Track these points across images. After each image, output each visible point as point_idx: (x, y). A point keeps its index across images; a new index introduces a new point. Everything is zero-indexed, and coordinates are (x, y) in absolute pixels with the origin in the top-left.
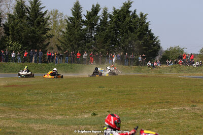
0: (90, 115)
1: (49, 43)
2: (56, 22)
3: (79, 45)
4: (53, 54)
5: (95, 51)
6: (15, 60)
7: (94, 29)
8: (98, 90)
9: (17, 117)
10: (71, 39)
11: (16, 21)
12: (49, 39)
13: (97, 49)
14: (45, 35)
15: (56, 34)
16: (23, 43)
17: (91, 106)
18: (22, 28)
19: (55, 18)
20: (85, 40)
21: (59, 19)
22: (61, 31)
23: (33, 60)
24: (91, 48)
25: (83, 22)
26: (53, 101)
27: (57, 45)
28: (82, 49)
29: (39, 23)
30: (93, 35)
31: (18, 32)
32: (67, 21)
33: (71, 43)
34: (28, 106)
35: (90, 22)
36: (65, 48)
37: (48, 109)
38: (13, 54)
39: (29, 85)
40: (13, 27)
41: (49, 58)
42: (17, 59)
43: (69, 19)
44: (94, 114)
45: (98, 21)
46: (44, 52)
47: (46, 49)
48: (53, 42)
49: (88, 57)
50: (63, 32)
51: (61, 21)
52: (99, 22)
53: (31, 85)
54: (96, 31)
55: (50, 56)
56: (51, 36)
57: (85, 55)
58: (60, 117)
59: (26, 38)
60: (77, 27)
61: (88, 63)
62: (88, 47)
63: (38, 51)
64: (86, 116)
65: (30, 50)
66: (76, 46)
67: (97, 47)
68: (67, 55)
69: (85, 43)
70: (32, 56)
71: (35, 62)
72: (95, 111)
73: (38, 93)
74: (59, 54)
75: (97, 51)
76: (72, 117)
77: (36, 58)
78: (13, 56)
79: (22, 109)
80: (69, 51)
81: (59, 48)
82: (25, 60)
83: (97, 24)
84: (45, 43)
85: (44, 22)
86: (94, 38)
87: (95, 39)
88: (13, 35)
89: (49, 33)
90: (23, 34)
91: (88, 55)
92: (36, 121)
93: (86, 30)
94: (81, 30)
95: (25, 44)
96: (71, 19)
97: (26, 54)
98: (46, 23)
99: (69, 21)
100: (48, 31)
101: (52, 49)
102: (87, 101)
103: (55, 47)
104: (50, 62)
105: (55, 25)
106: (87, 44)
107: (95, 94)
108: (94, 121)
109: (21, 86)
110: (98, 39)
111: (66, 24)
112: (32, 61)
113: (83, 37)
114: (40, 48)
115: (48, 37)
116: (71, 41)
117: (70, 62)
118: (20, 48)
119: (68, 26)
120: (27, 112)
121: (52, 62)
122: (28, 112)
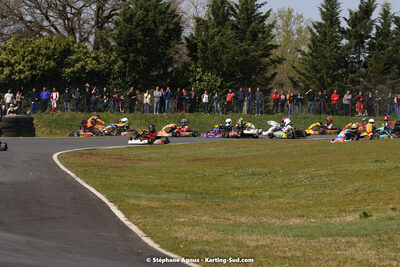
0: (357, 216)
1: (275, 74)
2: (289, 33)
3: (334, 78)
4: (283, 97)
5: (366, 89)
6: (209, 108)
7: (363, 47)
8: (372, 166)
9: (214, 221)
10: (319, 67)
11: (211, 31)
12: (275, 67)
13: (369, 85)
14: (267, 59)
15: (289, 57)
16: (223, 75)
17: (358, 198)
18: (222, 44)
19: (288, 26)
20: (346, 67)
21: (294, 28)
22: (299, 51)
23: (245, 108)
24: (359, 83)
25: (343, 31)
26: (284, 190)
27: (291, 79)
28: (340, 86)
29: (254, 36)
30: (362, 58)
31: (215, 53)
32: (311, 30)
33: (318, 75)
34: (234, 199)
35: (356, 32)
36: (306, 85)
37: (275, 205)
38: (205, 98)
39: (236, 159)
40: (204, 44)
41: (276, 104)
42: (212, 107)
43: (314, 26)
44: (366, 215)
45: (371, 29)
46: (267, 92)
47: (270, 86)
48: (283, 72)
49: (353, 102)
50: (303, 54)
51: (299, 31)
52: (374, 31)
53: (241, 158)
54: (369, 49)
55: (277, 100)
56: (280, 60)
57: (347, 97)
58: (298, 221)
59: (230, 64)
60: (331, 42)
61: (353, 113)
62: (353, 82)
63: (254, 91)
64: (349, 219)
65: (238, 88)
66: (329, 80)
67: (369, 81)
68: (311, 97)
69: (346, 74)
70: (243, 101)
71: (249, 111)
72: (367, 209)
73: (253, 174)
74: (295, 96)
75: (370, 90)
76: (322, 220)
77: (249, 104)
78: (204, 100)
79: (223, 206)
80: (314, 91)
81: (295, 85)
82: (228, 109)
83: (369, 37)
84: (268, 75)
85: (266, 32)
86: (365, 63)
87: (365, 66)
88: (205, 58)
89: (275, 53)
90: (224, 57)
91: (353, 97)
92: (252, 229)
93: (348, 48)
94: (339, 48)
95: (228, 76)
96: (318, 26)
97: (230, 96)
98: (268, 34)
99: (315, 31)
100: (273, 51)
101: (281, 85)
102: (350, 188)
103: (288, 83)
104: (277, 112)
105: (288, 39)
106: (351, 76)
107: (368, 175)
108: (365, 229)
109: (220, 159)
110: (371, 65)
111: (309, 36)
112: (241, 109)
113: (341, 61)
114: (259, 84)
115: (273, 62)
116: (318, 71)
117: (318, 112)
118: (218, 84)
119: (313, 41)
120: (232, 210)
121: (282, 111)
122: (234, 211)
